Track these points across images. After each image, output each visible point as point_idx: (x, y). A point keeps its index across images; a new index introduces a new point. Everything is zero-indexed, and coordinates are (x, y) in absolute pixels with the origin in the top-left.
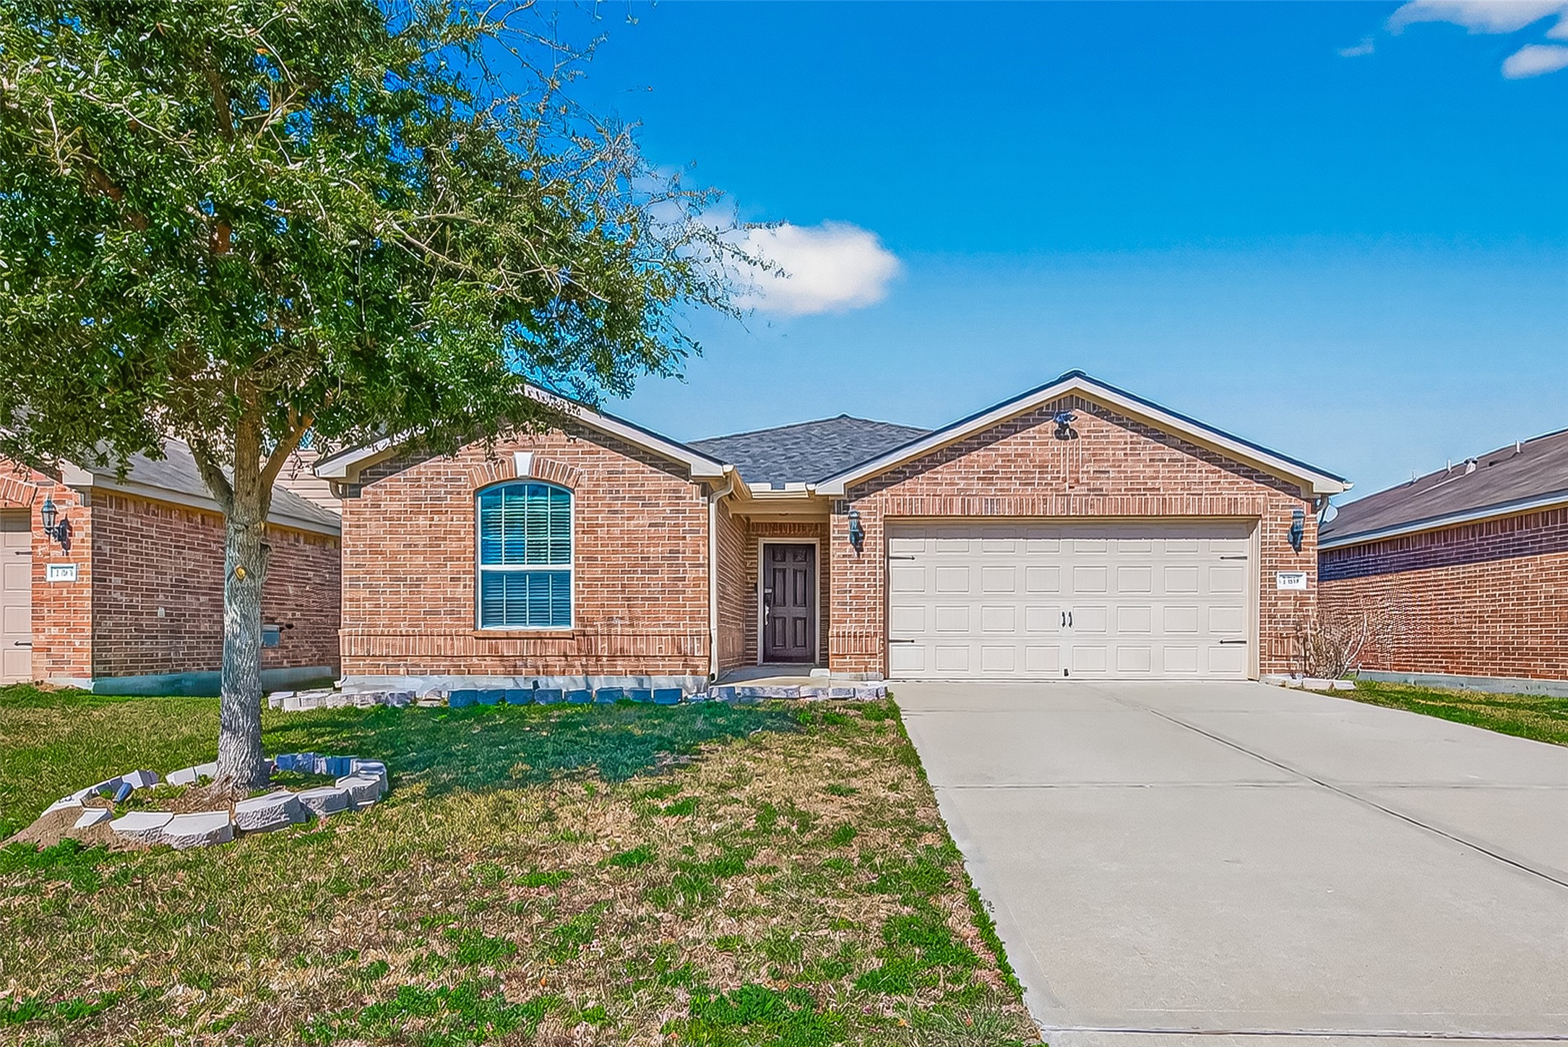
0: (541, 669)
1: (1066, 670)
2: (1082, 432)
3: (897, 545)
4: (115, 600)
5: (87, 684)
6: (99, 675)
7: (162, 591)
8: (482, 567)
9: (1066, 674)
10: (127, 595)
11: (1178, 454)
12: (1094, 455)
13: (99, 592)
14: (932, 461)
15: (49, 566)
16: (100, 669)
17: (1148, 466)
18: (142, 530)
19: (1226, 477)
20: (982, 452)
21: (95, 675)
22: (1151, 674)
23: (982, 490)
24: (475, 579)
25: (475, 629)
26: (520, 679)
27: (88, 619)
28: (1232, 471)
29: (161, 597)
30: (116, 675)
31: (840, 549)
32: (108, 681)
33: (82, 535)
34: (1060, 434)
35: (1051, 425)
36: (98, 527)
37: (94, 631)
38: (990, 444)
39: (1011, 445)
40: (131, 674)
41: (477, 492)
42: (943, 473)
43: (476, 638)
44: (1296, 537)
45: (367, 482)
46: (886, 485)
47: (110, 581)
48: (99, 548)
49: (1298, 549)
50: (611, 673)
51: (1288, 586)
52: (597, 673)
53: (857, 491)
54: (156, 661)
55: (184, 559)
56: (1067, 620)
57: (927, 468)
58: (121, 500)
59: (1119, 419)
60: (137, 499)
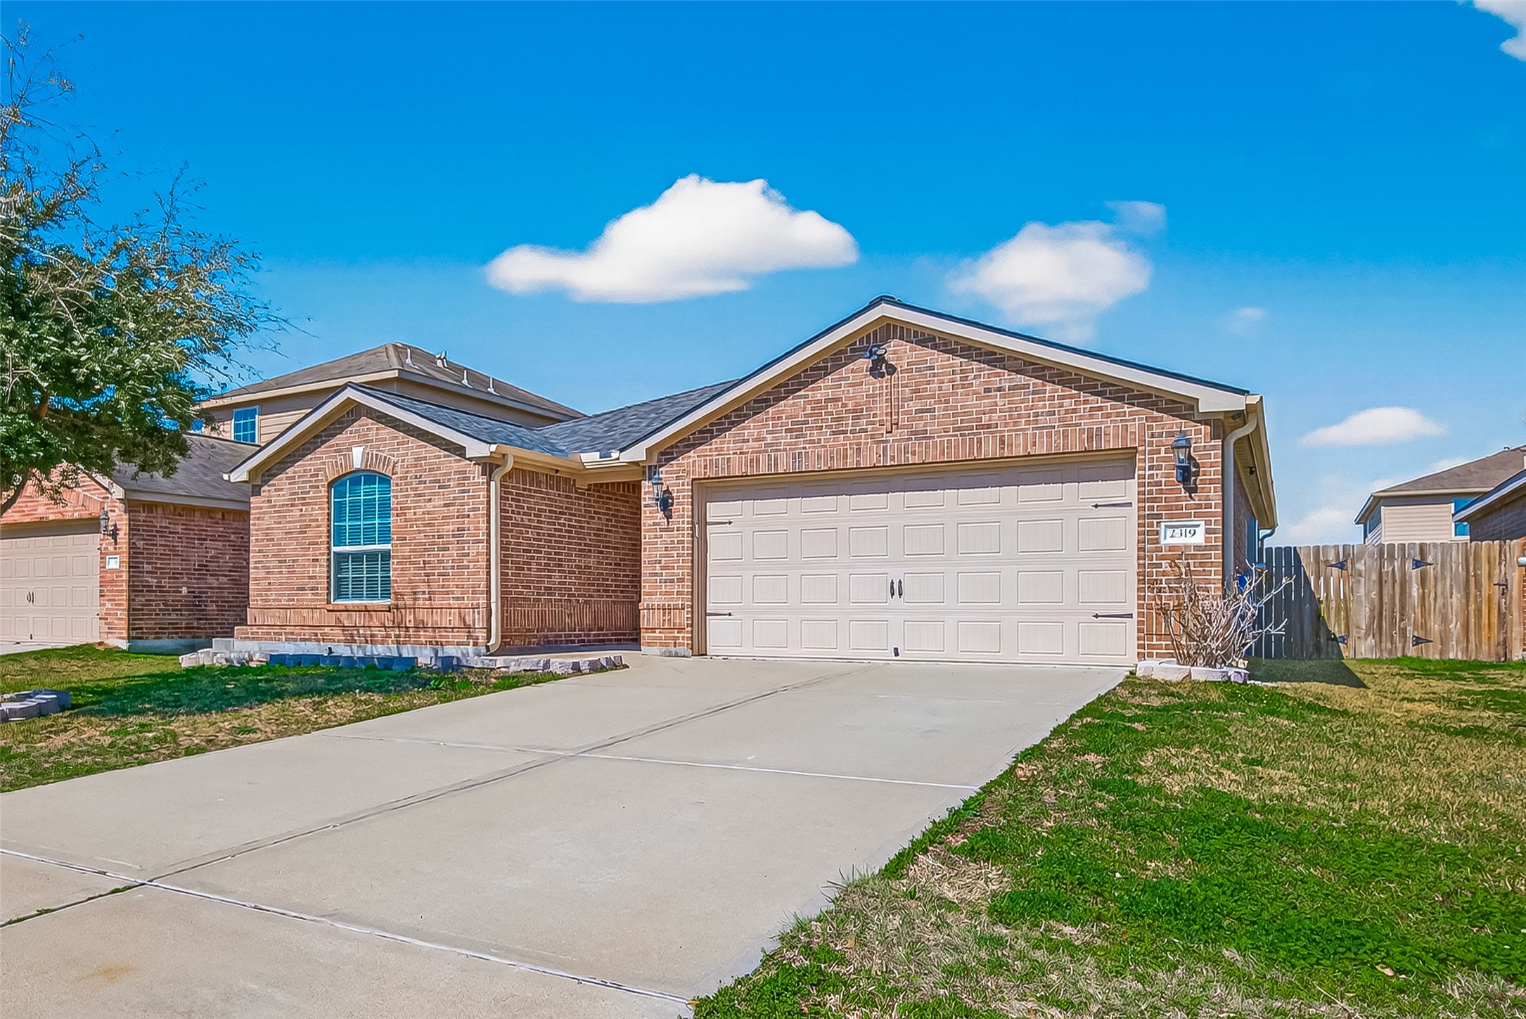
0: (369, 639)
1: (896, 649)
2: (902, 364)
3: (715, 510)
4: (147, 581)
5: (124, 645)
6: (134, 638)
7: (186, 574)
8: (334, 549)
9: (897, 654)
10: (156, 578)
11: (1021, 379)
12: (917, 391)
13: (133, 576)
14: (739, 416)
15: (107, 557)
16: (134, 633)
17: (984, 397)
18: (169, 528)
19: (1086, 402)
20: (790, 401)
21: (130, 638)
22: (1001, 657)
23: (790, 444)
24: (329, 560)
25: (329, 602)
26: (355, 646)
27: (125, 596)
28: (1093, 394)
29: (185, 579)
30: (147, 638)
31: (650, 515)
32: (140, 643)
33: (123, 535)
34: (875, 371)
35: (864, 363)
36: (133, 530)
37: (129, 605)
38: (800, 390)
39: (822, 390)
40: (159, 638)
41: (330, 485)
42: (751, 428)
43: (328, 611)
44: (1187, 474)
45: (265, 482)
46: (694, 446)
47: (143, 567)
48: (134, 543)
49: (1192, 490)
50: (416, 643)
51: (1179, 540)
52: (405, 643)
53: (668, 453)
54: (181, 628)
55: (206, 548)
56: (896, 590)
57: (733, 424)
58: (150, 507)
59: (945, 345)
60: (164, 506)
